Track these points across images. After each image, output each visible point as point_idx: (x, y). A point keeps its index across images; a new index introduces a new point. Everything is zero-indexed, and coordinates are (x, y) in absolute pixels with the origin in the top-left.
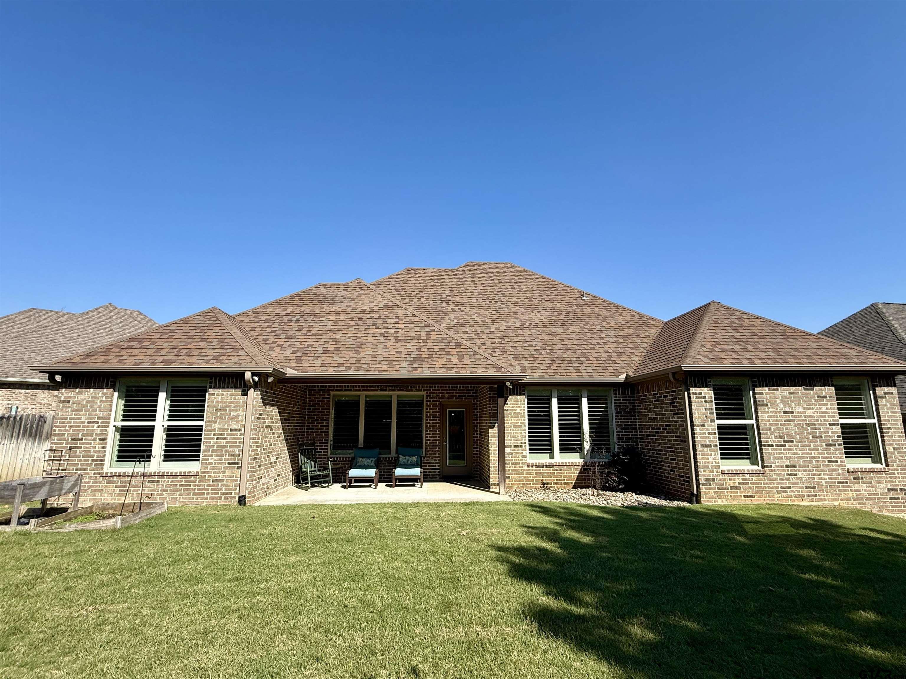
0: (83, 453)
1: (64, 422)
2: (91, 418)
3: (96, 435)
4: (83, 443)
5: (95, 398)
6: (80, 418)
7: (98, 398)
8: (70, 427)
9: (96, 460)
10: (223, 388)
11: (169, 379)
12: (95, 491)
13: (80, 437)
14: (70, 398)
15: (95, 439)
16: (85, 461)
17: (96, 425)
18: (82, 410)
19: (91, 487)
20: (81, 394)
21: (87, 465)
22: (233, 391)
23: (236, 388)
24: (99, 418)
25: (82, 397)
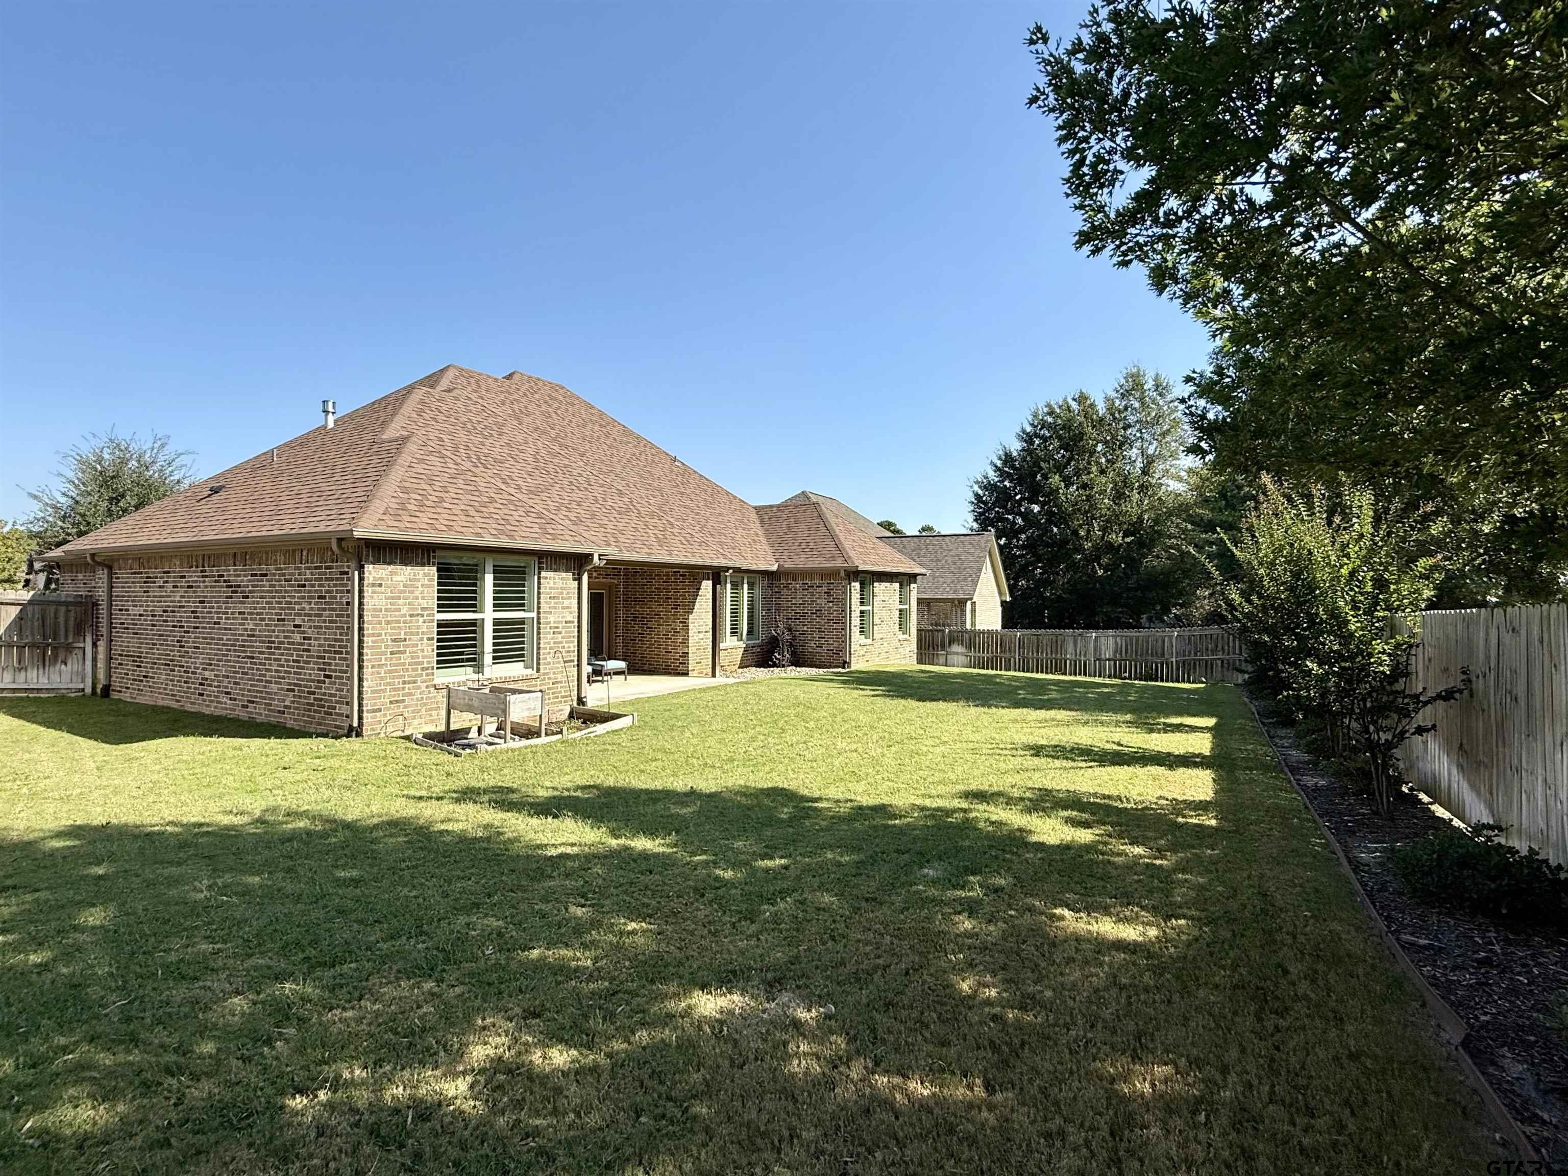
0: (409, 660)
1: (378, 616)
2: (413, 609)
3: (423, 633)
4: (407, 646)
5: (415, 580)
6: (399, 610)
7: (419, 580)
8: (388, 623)
9: (427, 669)
10: (555, 571)
11: (494, 555)
12: (431, 709)
13: (402, 636)
14: (382, 579)
15: (422, 639)
16: (413, 670)
17: (421, 620)
18: (399, 598)
19: (425, 704)
20: (396, 574)
21: (416, 676)
22: (564, 574)
23: (567, 571)
24: (423, 609)
25: (398, 578)
